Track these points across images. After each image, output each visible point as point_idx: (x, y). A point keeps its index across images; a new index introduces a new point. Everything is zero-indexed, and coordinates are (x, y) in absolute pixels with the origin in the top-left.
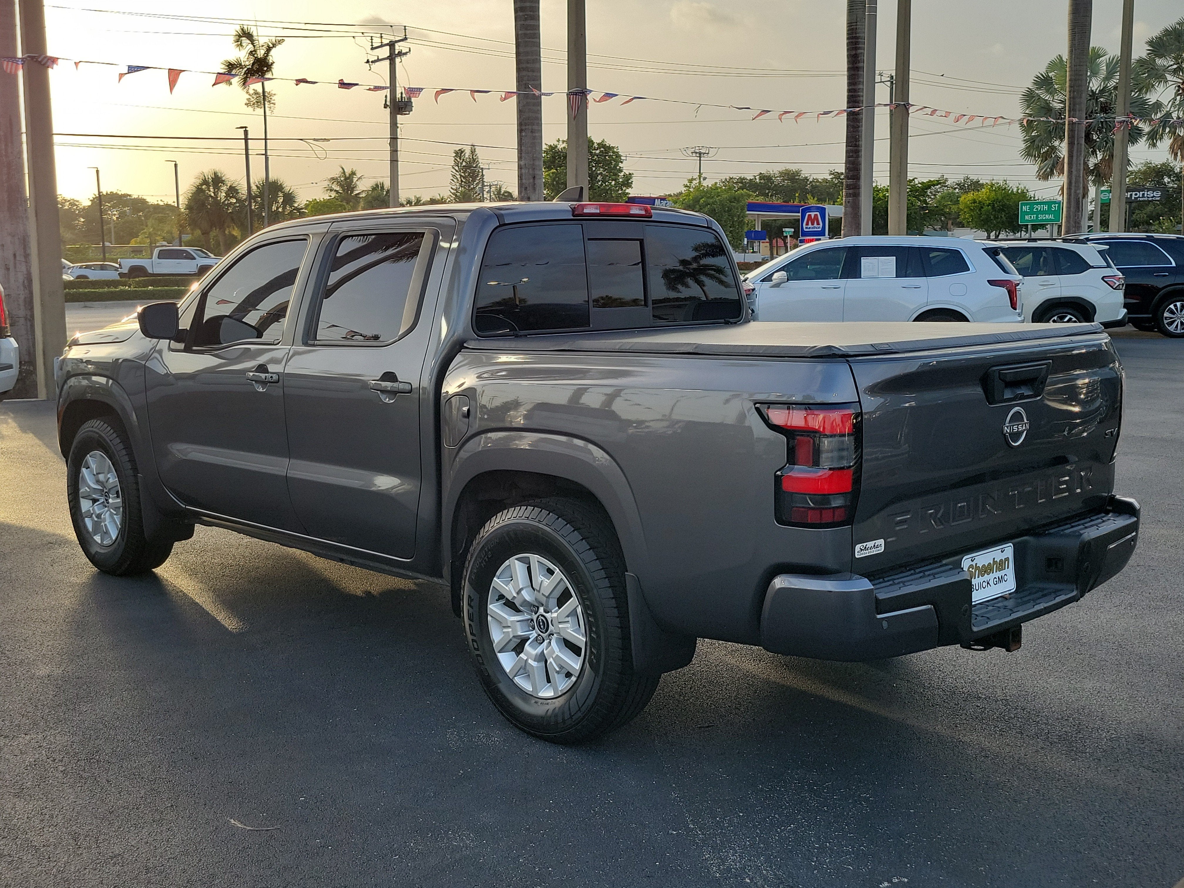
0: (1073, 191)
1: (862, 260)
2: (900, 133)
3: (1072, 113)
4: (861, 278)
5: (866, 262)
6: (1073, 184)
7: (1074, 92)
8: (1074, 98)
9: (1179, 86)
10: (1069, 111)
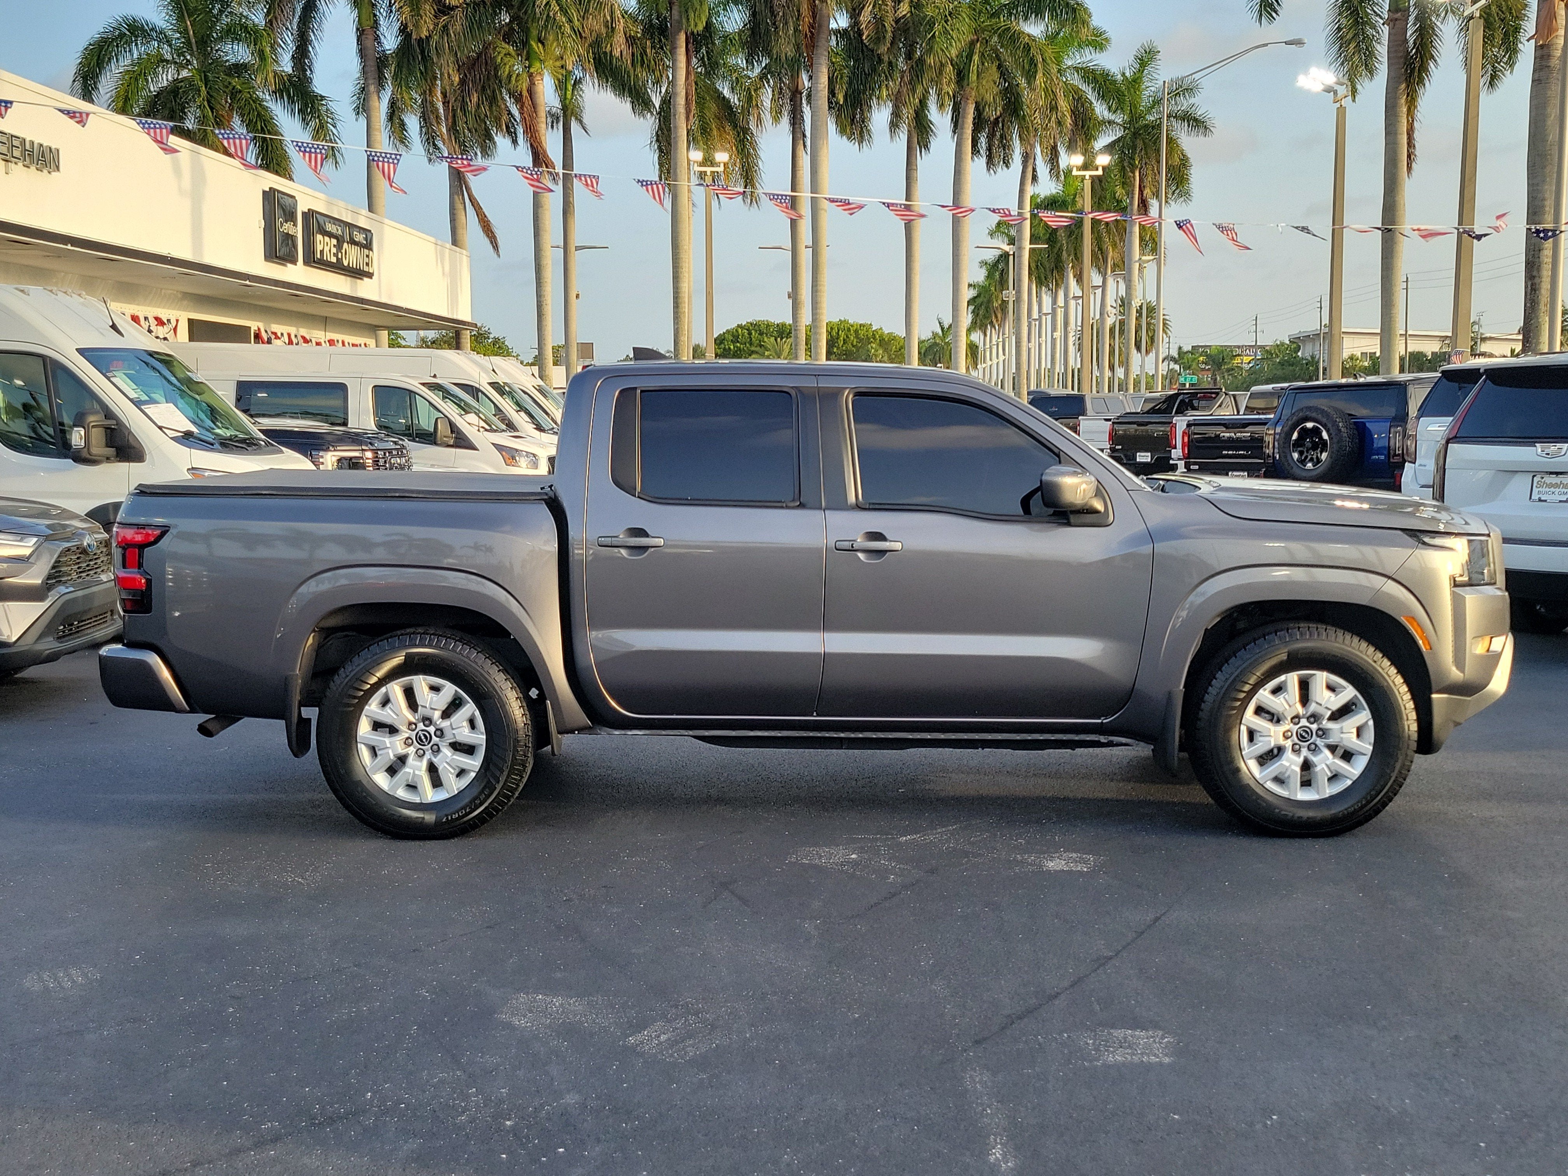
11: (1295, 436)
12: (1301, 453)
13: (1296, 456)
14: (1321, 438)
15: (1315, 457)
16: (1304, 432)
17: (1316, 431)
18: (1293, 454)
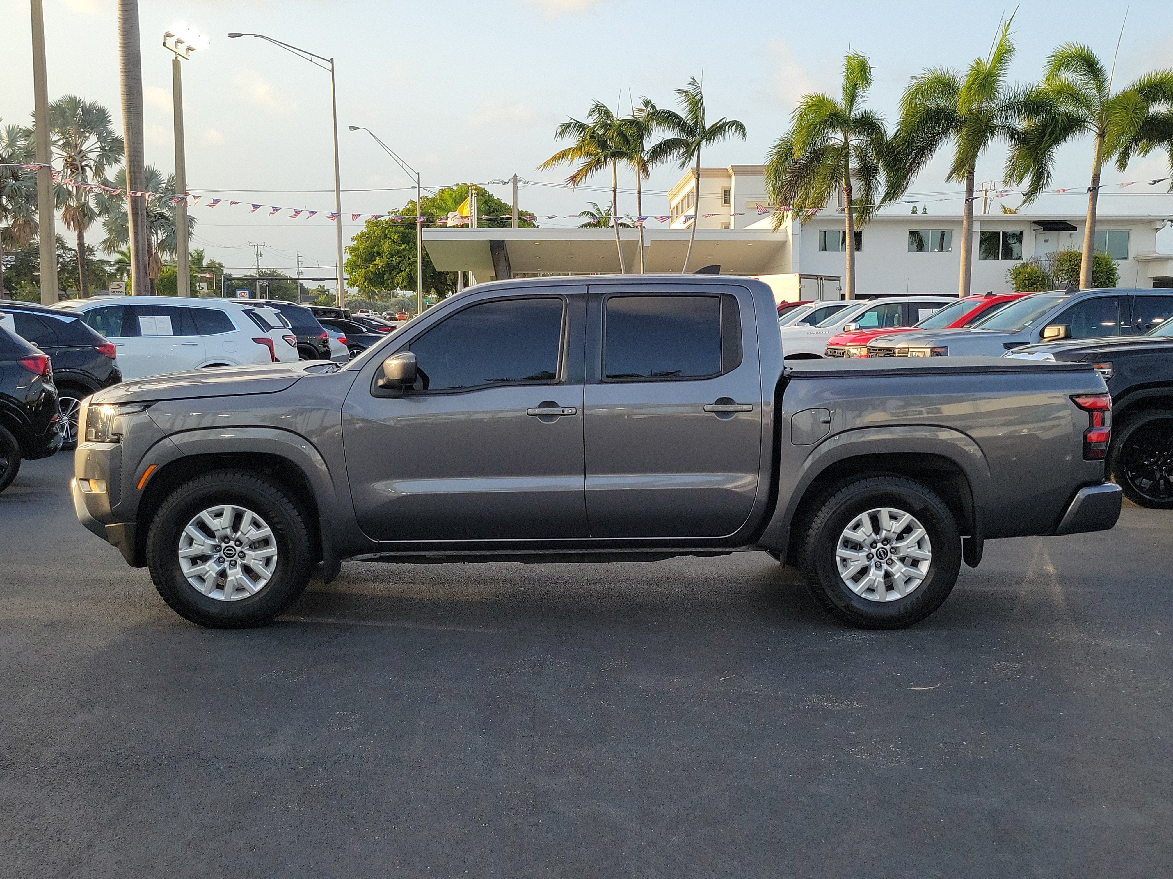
0: (140, 258)
1: (140, 319)
2: (46, 194)
3: (134, 186)
4: (141, 336)
5: (144, 321)
6: (140, 251)
7: (134, 166)
8: (134, 172)
9: (66, 160)
10: (131, 184)
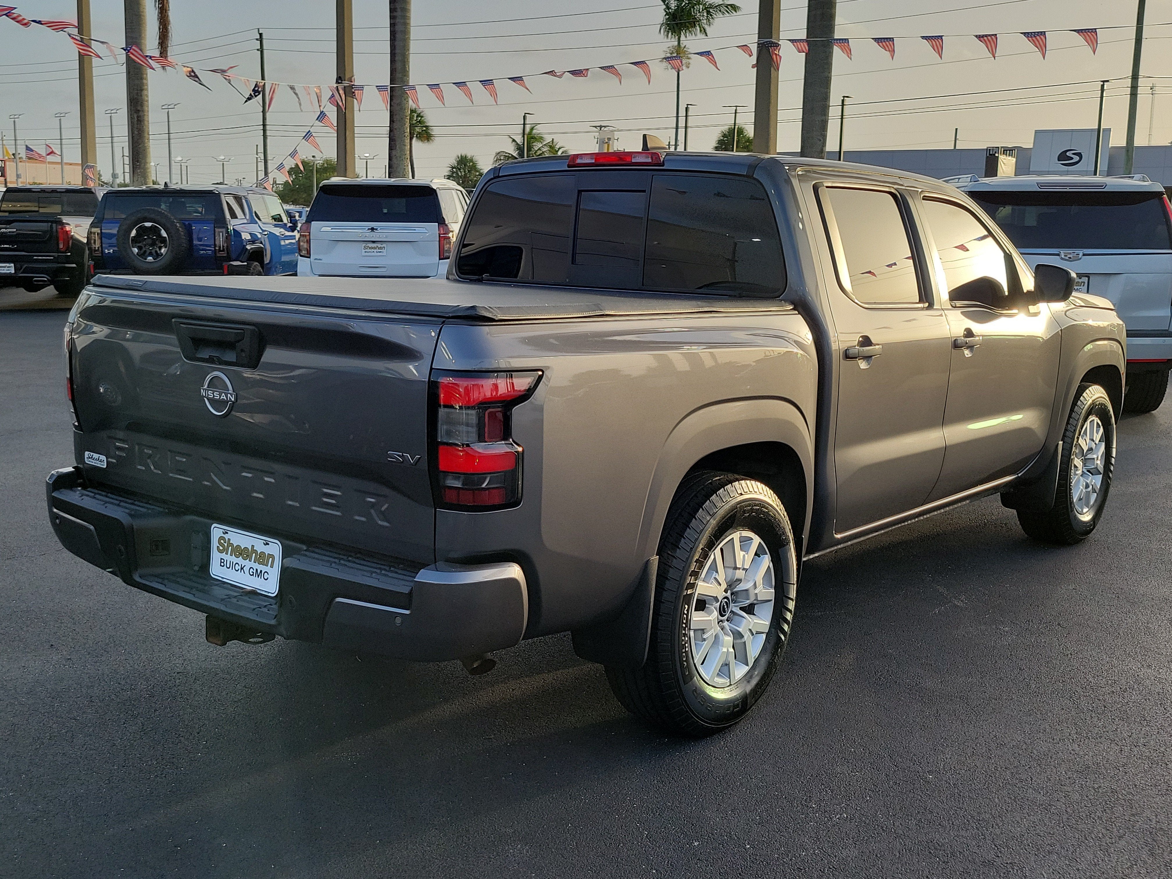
11: (134, 233)
12: (140, 248)
13: (136, 250)
14: (160, 235)
15: (153, 251)
16: (142, 231)
17: (154, 230)
18: (133, 249)
